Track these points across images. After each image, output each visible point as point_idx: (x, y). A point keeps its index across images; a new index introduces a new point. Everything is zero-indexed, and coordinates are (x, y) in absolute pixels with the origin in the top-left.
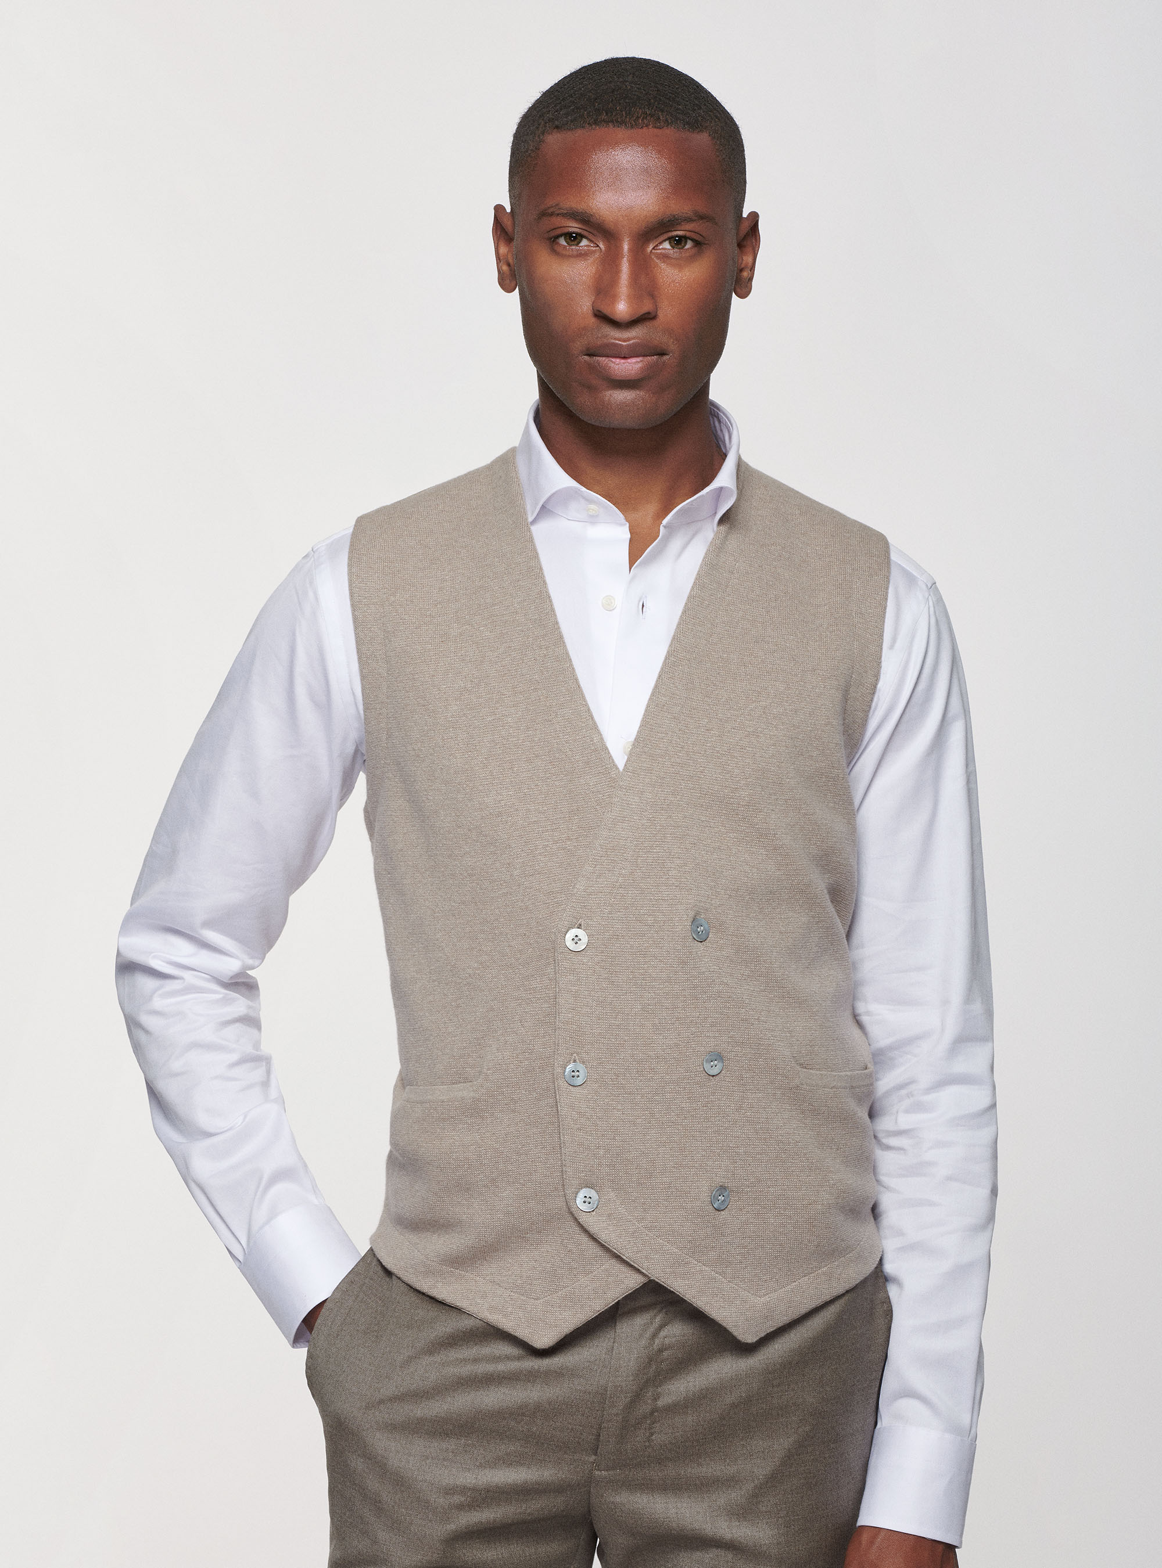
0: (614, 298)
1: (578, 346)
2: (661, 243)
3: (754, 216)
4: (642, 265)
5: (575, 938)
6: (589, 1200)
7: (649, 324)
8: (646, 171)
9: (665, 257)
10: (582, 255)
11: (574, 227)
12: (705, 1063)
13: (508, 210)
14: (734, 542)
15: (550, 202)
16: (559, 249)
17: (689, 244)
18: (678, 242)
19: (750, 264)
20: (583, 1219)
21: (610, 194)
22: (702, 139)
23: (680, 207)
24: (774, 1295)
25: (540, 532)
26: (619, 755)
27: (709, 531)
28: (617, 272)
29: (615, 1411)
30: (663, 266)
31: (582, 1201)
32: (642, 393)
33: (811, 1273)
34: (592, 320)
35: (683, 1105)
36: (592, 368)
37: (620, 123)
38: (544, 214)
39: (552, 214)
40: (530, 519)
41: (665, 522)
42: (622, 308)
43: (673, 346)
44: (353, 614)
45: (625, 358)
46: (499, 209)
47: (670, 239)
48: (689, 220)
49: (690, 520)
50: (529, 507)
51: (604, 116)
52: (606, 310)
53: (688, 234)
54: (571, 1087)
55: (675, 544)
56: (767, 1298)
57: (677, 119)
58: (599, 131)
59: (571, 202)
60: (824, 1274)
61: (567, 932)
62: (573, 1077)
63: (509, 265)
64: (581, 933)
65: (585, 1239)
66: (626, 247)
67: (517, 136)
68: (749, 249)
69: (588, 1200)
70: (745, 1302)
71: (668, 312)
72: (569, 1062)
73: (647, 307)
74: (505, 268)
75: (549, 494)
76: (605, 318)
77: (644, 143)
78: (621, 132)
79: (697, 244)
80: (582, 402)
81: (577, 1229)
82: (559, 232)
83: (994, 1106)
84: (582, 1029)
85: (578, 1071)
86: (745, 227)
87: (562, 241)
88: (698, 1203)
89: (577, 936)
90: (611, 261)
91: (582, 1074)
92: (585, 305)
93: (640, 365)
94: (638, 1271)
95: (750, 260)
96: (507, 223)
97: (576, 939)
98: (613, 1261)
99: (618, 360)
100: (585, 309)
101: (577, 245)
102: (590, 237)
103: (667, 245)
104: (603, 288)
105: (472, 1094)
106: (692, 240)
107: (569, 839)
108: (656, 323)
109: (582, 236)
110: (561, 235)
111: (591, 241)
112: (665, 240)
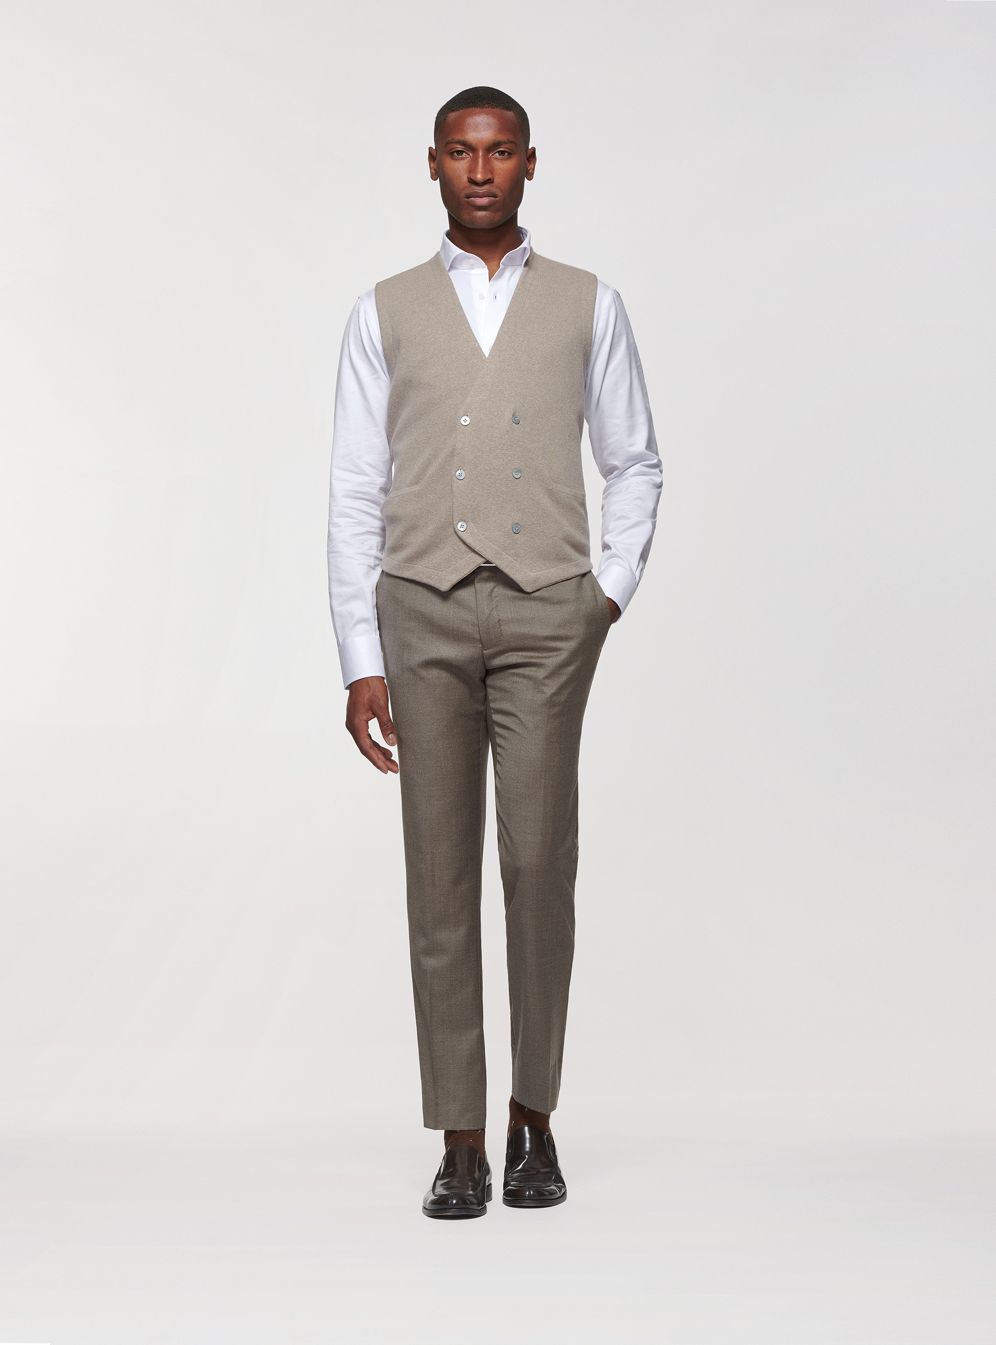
0: (476, 173)
1: (463, 194)
2: (495, 153)
3: (534, 149)
4: (487, 161)
5: (465, 420)
7: (491, 185)
8: (489, 124)
9: (497, 159)
10: (463, 159)
11: (460, 148)
12: (513, 473)
13: (434, 148)
14: (531, 274)
15: (450, 138)
16: (455, 157)
17: (506, 154)
18: (502, 153)
19: (533, 168)
20: (460, 534)
21: (473, 133)
22: (510, 114)
23: (502, 138)
24: (539, 573)
25: (452, 274)
26: (486, 352)
27: (520, 271)
28: (477, 163)
30: (496, 162)
31: (460, 527)
32: (488, 212)
33: (555, 567)
34: (468, 184)
35: (503, 489)
36: (468, 203)
37: (476, 106)
38: (448, 143)
39: (451, 143)
40: (447, 269)
41: (501, 262)
42: (479, 177)
43: (500, 194)
44: (378, 313)
45: (481, 197)
46: (430, 148)
47: (498, 152)
48: (505, 143)
49: (512, 263)
50: (446, 265)
51: (471, 104)
52: (473, 178)
53: (506, 150)
54: (458, 480)
55: (507, 274)
56: (536, 574)
57: (500, 106)
58: (469, 110)
59: (458, 137)
60: (561, 568)
61: (461, 418)
62: (459, 476)
63: (435, 170)
64: (468, 419)
65: (461, 543)
66: (481, 154)
67: (437, 118)
68: (532, 162)
69: (462, 526)
70: (526, 573)
71: (498, 180)
72: (458, 470)
73: (489, 176)
74: (433, 171)
75: (453, 257)
76: (472, 182)
77: (487, 114)
78: (478, 110)
79: (509, 154)
80: (465, 217)
81: (457, 539)
82: (454, 150)
84: (464, 457)
85: (462, 473)
86: (529, 153)
87: (455, 154)
88: (507, 529)
90: (475, 161)
91: (463, 475)
92: (465, 178)
93: (488, 200)
94: (483, 557)
95: (533, 166)
96: (434, 153)
98: (473, 554)
99: (478, 199)
100: (465, 180)
101: (462, 155)
102: (467, 151)
103: (497, 154)
104: (472, 170)
106: (507, 152)
107: (465, 383)
108: (493, 184)
109: (463, 152)
110: (455, 152)
111: (466, 153)
112: (496, 152)
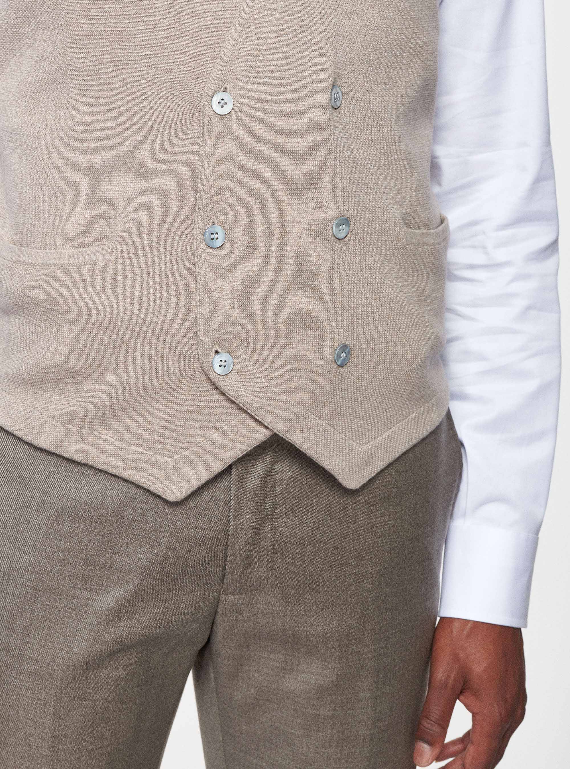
5: (221, 102)
6: (225, 364)
12: (334, 228)
24: (374, 443)
29: (237, 546)
31: (217, 364)
33: (403, 420)
35: (313, 267)
54: (209, 249)
56: (368, 446)
60: (413, 419)
61: (213, 96)
62: (213, 239)
65: (215, 395)
69: (223, 364)
70: (351, 450)
72: (208, 224)
81: (209, 387)
83: (556, 241)
84: (222, 192)
85: (217, 233)
88: (321, 362)
89: (223, 99)
91: (221, 236)
94: (264, 425)
97: (223, 102)
105: (107, 257)
